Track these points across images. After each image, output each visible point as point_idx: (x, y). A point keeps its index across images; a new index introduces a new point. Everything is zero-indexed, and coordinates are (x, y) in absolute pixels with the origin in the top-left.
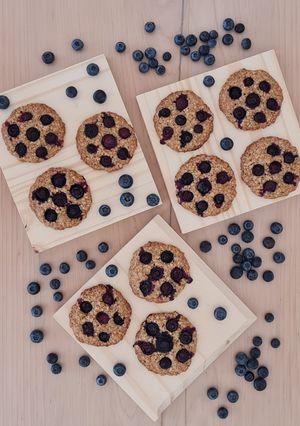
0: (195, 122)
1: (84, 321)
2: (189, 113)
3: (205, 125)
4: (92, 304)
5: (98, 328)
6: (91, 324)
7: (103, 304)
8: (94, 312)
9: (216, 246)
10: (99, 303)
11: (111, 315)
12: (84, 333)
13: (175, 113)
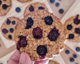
0: (11, 24)
1: (52, 43)
2: (8, 27)
3: (12, 20)
4: (35, 49)
5: (47, 29)
6: (48, 36)
7: (29, 42)
8: (40, 42)
9: (60, 7)
10: (30, 45)
11: (30, 30)
12: (59, 34)
13: (9, 33)
